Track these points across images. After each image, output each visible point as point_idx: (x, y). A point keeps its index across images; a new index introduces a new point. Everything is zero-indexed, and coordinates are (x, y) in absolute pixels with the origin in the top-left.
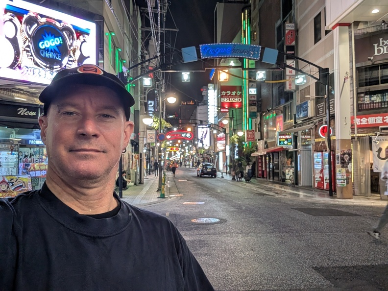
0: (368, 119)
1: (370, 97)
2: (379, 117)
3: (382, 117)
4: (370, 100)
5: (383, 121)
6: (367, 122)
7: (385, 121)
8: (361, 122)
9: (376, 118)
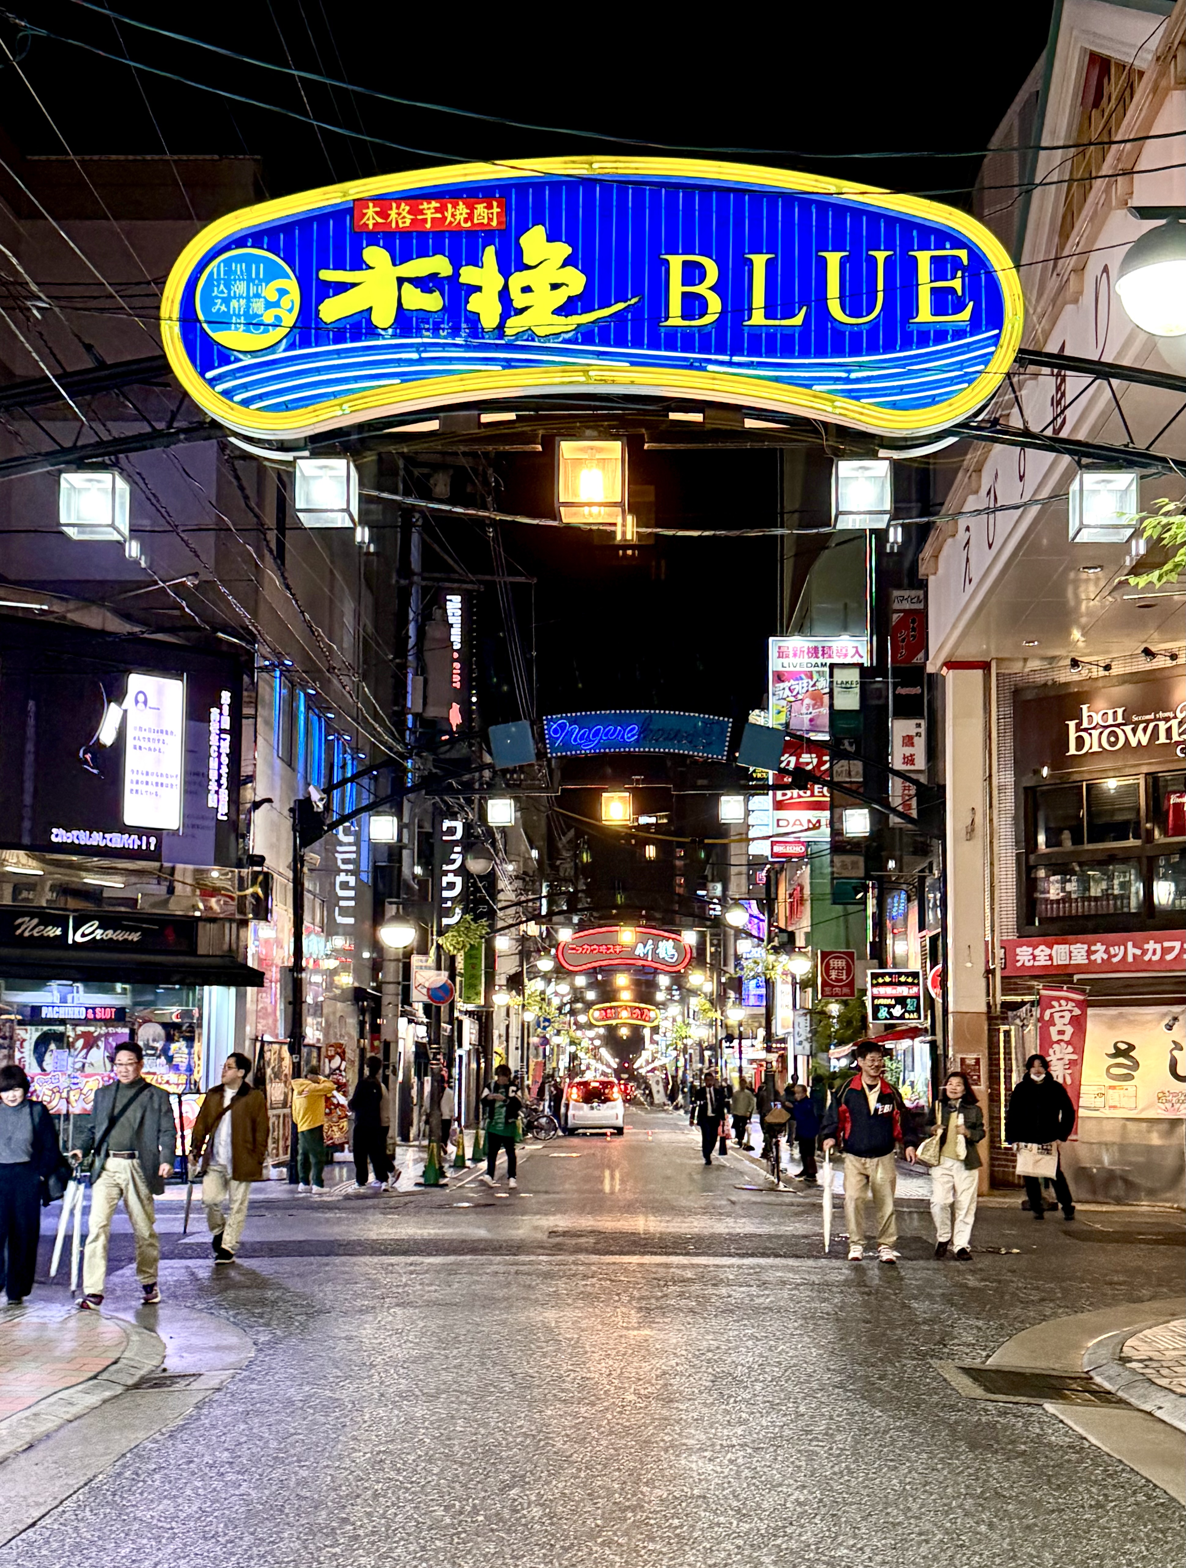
0: (1051, 948)
1: (1064, 882)
2: (1079, 945)
3: (1086, 947)
4: (1063, 889)
5: (1088, 958)
6: (1051, 958)
7: (1093, 957)
8: (1034, 958)
9: (1072, 947)
